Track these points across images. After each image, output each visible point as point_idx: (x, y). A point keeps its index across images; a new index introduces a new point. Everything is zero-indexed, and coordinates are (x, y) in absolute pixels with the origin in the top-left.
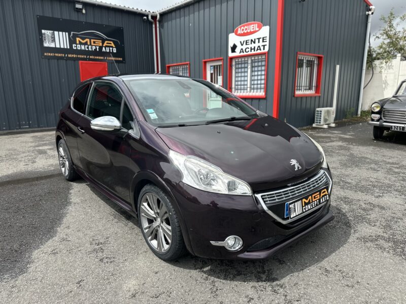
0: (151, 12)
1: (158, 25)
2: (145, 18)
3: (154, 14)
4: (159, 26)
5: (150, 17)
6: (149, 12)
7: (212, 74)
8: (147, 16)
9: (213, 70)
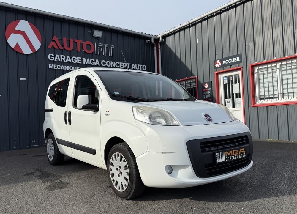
0: (154, 35)
1: (159, 47)
2: (149, 41)
3: (155, 37)
4: (161, 48)
5: (153, 40)
6: (152, 35)
7: (225, 85)
8: (150, 39)
9: (227, 80)
